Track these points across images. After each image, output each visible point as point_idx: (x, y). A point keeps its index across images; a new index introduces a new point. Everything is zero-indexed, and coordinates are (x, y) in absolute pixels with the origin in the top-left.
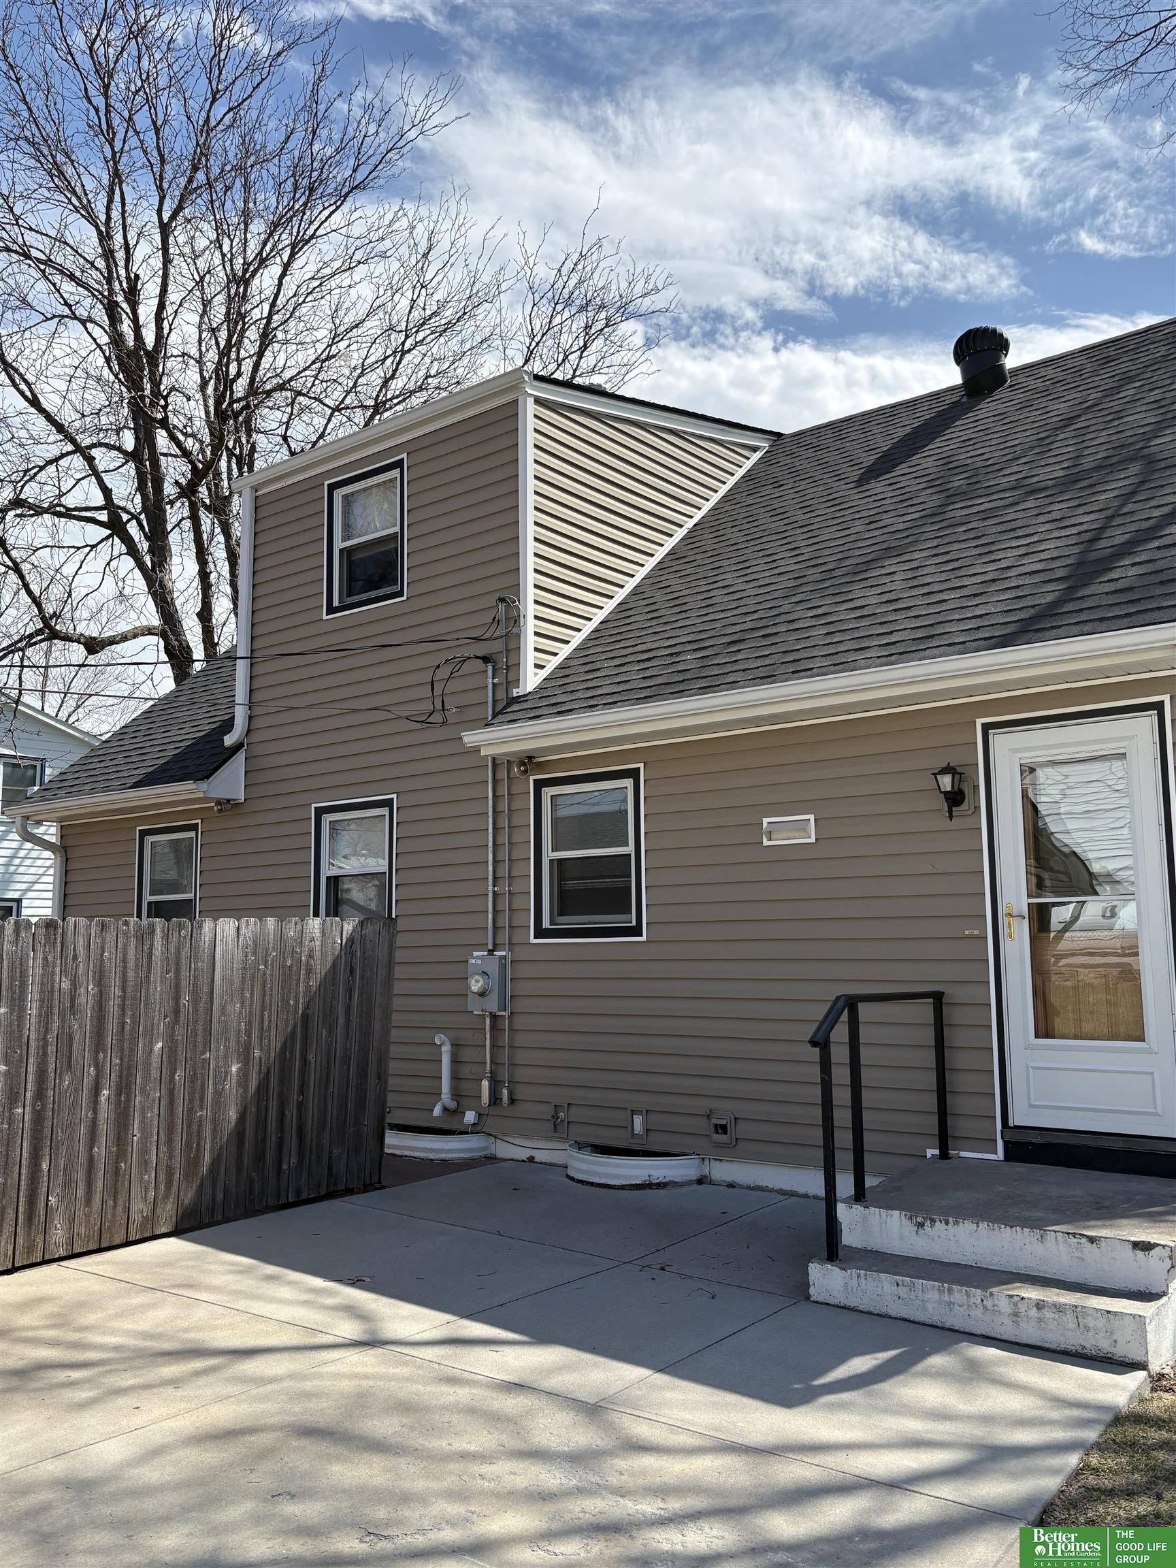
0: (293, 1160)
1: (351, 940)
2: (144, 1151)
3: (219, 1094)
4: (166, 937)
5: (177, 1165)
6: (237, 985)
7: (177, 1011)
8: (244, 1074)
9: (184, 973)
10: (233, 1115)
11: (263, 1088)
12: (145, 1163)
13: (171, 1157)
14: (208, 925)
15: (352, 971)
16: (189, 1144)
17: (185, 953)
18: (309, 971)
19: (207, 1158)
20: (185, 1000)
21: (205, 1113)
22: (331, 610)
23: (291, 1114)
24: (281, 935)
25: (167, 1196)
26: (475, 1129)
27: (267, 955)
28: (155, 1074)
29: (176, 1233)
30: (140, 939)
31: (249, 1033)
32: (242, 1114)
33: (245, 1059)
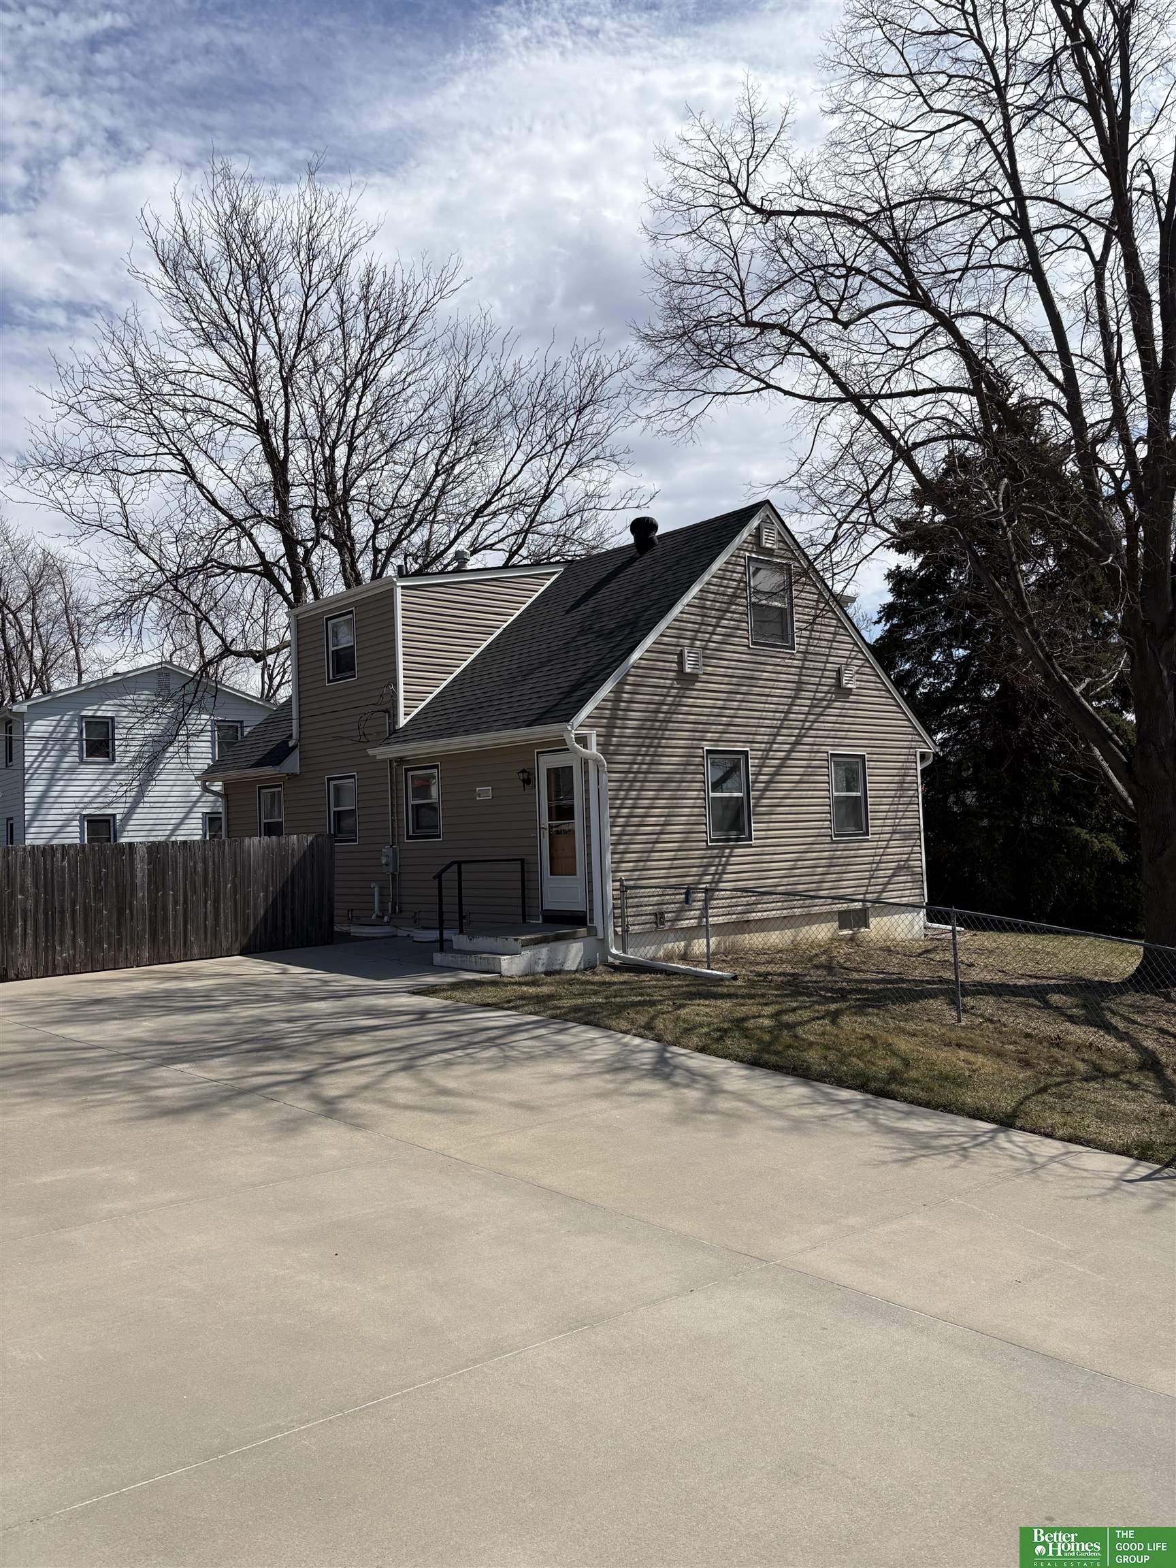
0: (290, 931)
1: (312, 843)
2: (226, 924)
3: (255, 905)
4: (230, 845)
5: (239, 929)
6: (261, 862)
7: (236, 873)
8: (266, 896)
9: (238, 859)
10: (262, 912)
11: (275, 900)
12: (226, 929)
13: (236, 927)
14: (247, 840)
15: (313, 856)
16: (244, 923)
17: (238, 851)
18: (293, 856)
19: (252, 928)
20: (239, 869)
21: (250, 911)
22: (329, 681)
23: (288, 913)
24: (279, 843)
25: (236, 939)
26: (388, 923)
27: (273, 850)
28: (228, 896)
29: (240, 955)
30: (219, 846)
31: (267, 881)
32: (266, 912)
33: (266, 891)
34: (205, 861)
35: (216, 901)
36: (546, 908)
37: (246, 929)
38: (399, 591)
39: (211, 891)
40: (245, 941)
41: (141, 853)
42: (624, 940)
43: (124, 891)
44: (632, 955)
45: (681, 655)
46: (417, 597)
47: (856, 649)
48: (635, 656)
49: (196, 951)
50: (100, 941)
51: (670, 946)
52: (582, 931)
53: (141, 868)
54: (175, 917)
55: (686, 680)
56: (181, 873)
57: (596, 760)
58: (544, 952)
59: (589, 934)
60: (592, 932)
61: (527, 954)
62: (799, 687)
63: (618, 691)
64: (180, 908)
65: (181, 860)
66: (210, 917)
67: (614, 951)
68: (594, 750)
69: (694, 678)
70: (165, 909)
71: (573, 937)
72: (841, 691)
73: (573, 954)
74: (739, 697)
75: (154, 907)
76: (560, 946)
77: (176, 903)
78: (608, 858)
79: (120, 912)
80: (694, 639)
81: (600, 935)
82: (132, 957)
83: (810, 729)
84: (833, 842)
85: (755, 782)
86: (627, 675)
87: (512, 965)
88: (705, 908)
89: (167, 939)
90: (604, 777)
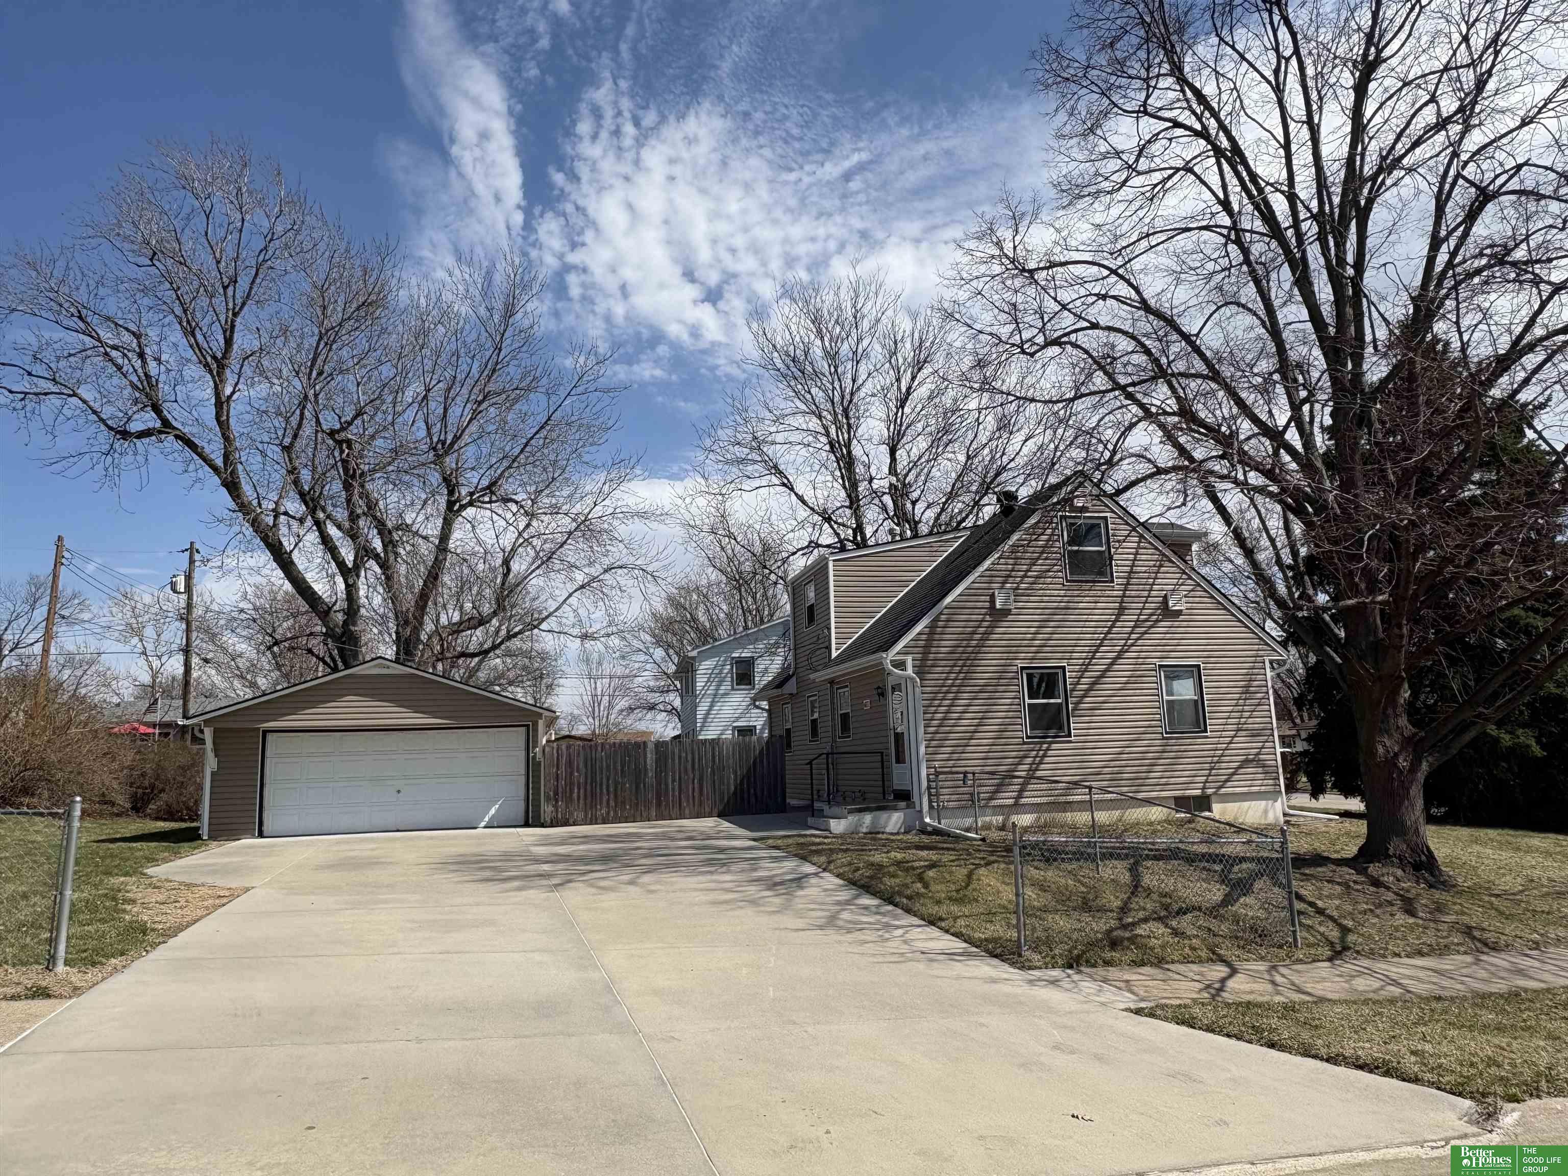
0: (754, 802)
1: (768, 742)
2: (708, 796)
3: (728, 784)
5: (717, 799)
6: (731, 754)
7: (714, 761)
8: (736, 778)
9: (716, 752)
10: (733, 789)
11: (742, 781)
12: (708, 798)
13: (715, 798)
16: (720, 795)
17: (716, 746)
18: (754, 750)
19: (726, 799)
20: (716, 759)
21: (724, 788)
22: (806, 628)
23: (752, 790)
25: (714, 807)
28: (709, 777)
29: (717, 817)
30: (703, 743)
32: (736, 788)
33: (735, 773)
34: (693, 754)
35: (701, 779)
36: (894, 787)
37: (722, 799)
38: (831, 564)
39: (697, 773)
40: (721, 808)
41: (651, 746)
42: (937, 811)
43: (639, 774)
44: (944, 825)
45: (993, 596)
46: (845, 567)
47: (1184, 576)
48: (948, 599)
49: (687, 811)
50: (624, 803)
51: (988, 819)
52: (903, 804)
53: (650, 757)
54: (673, 789)
55: (998, 615)
56: (677, 761)
57: (912, 679)
58: (868, 818)
59: (908, 807)
60: (911, 805)
61: (852, 818)
62: (1121, 610)
63: (933, 626)
64: (676, 784)
65: (677, 751)
66: (697, 790)
67: (927, 820)
68: (910, 671)
69: (1006, 612)
70: (667, 785)
71: (895, 809)
72: (1167, 612)
73: (894, 821)
74: (1052, 624)
75: (659, 784)
76: (884, 815)
77: (673, 781)
78: (922, 750)
79: (637, 787)
80: (1004, 583)
81: (918, 808)
82: (644, 814)
83: (1132, 645)
84: (1164, 738)
85: (1073, 690)
86: (941, 614)
87: (838, 826)
88: (1021, 791)
89: (667, 805)
90: (918, 690)
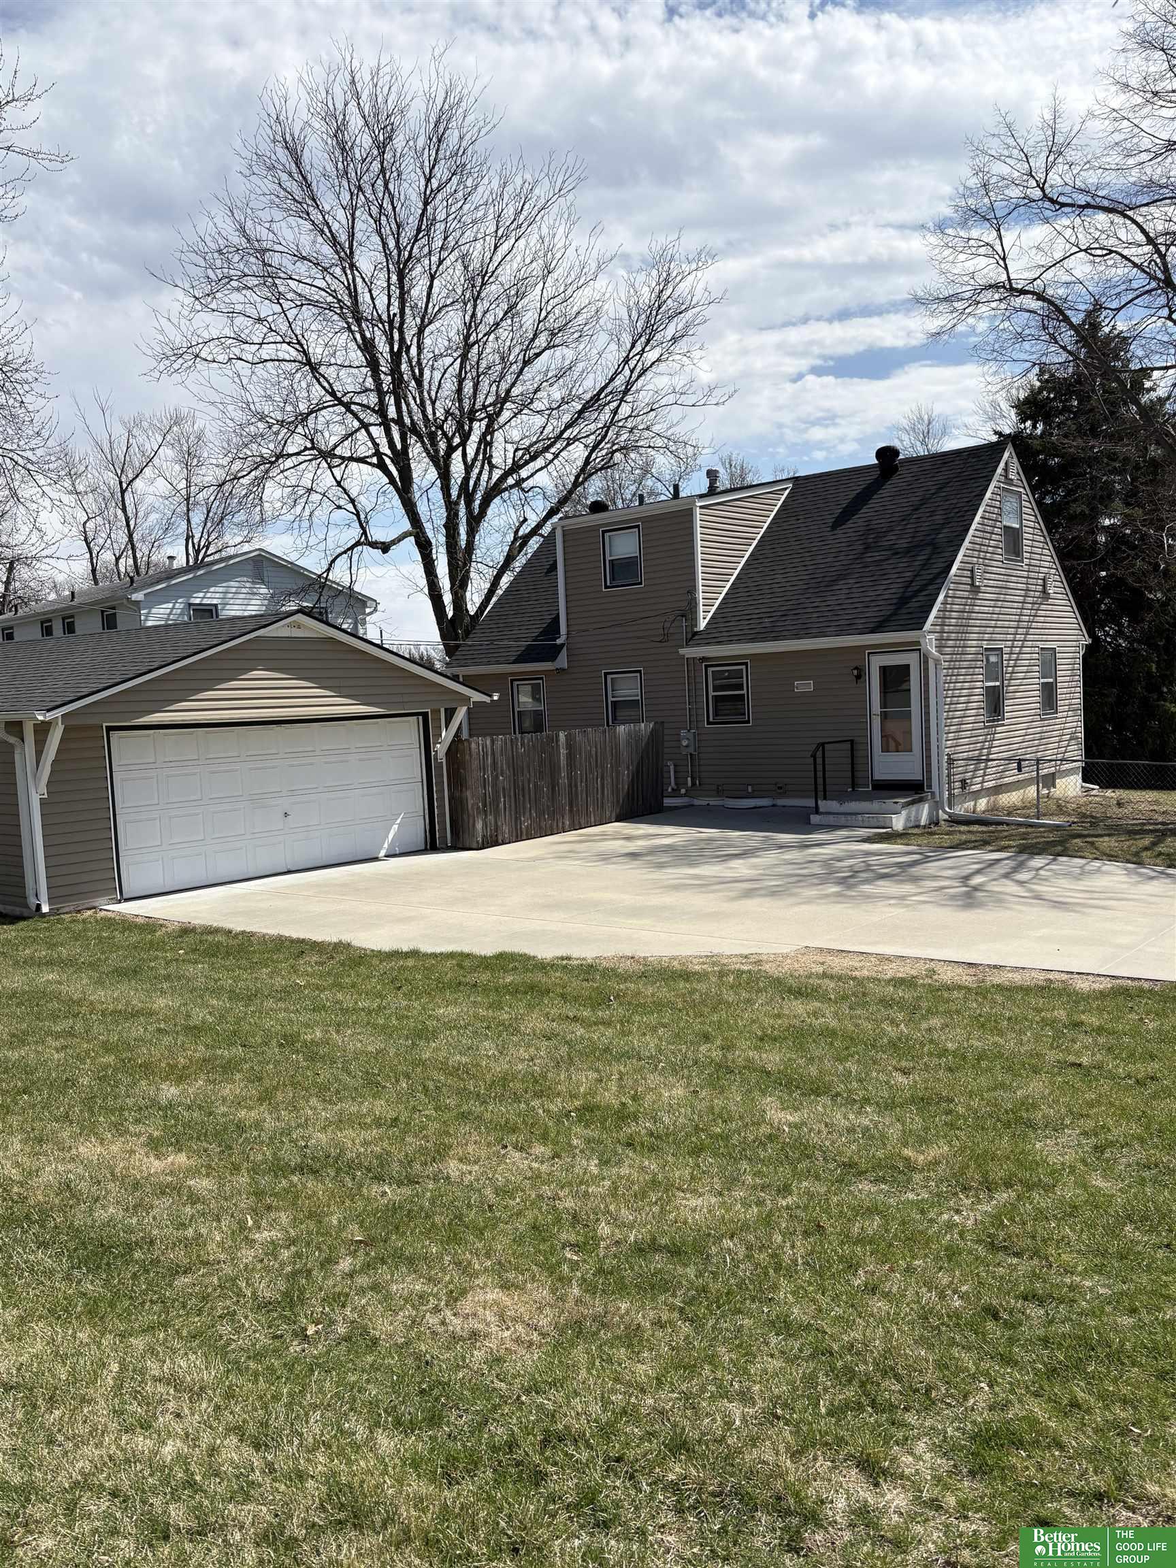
0: (641, 802)
1: (652, 730)
3: (623, 780)
8: (628, 774)
13: (613, 799)
15: (652, 741)
16: (617, 796)
21: (621, 785)
22: (606, 587)
23: (640, 787)
26: (685, 795)
31: (629, 761)
35: (603, 778)
36: (876, 777)
39: (600, 771)
41: (562, 739)
42: (950, 801)
43: (554, 774)
45: (972, 571)
47: (1052, 560)
48: (952, 573)
49: (593, 819)
50: (543, 812)
51: (967, 805)
52: (928, 795)
53: (563, 752)
55: (975, 591)
57: (935, 659)
58: (913, 811)
59: (930, 798)
60: (932, 796)
61: (904, 813)
62: (1026, 593)
63: (945, 602)
67: (947, 809)
68: (934, 651)
69: (979, 589)
71: (923, 800)
72: (1045, 596)
73: (925, 812)
74: (1000, 604)
75: (570, 785)
78: (944, 737)
80: (978, 557)
81: (937, 798)
83: (1030, 628)
84: (1041, 720)
85: (1006, 673)
86: (949, 589)
88: (984, 776)
89: (577, 811)
90: (941, 673)
